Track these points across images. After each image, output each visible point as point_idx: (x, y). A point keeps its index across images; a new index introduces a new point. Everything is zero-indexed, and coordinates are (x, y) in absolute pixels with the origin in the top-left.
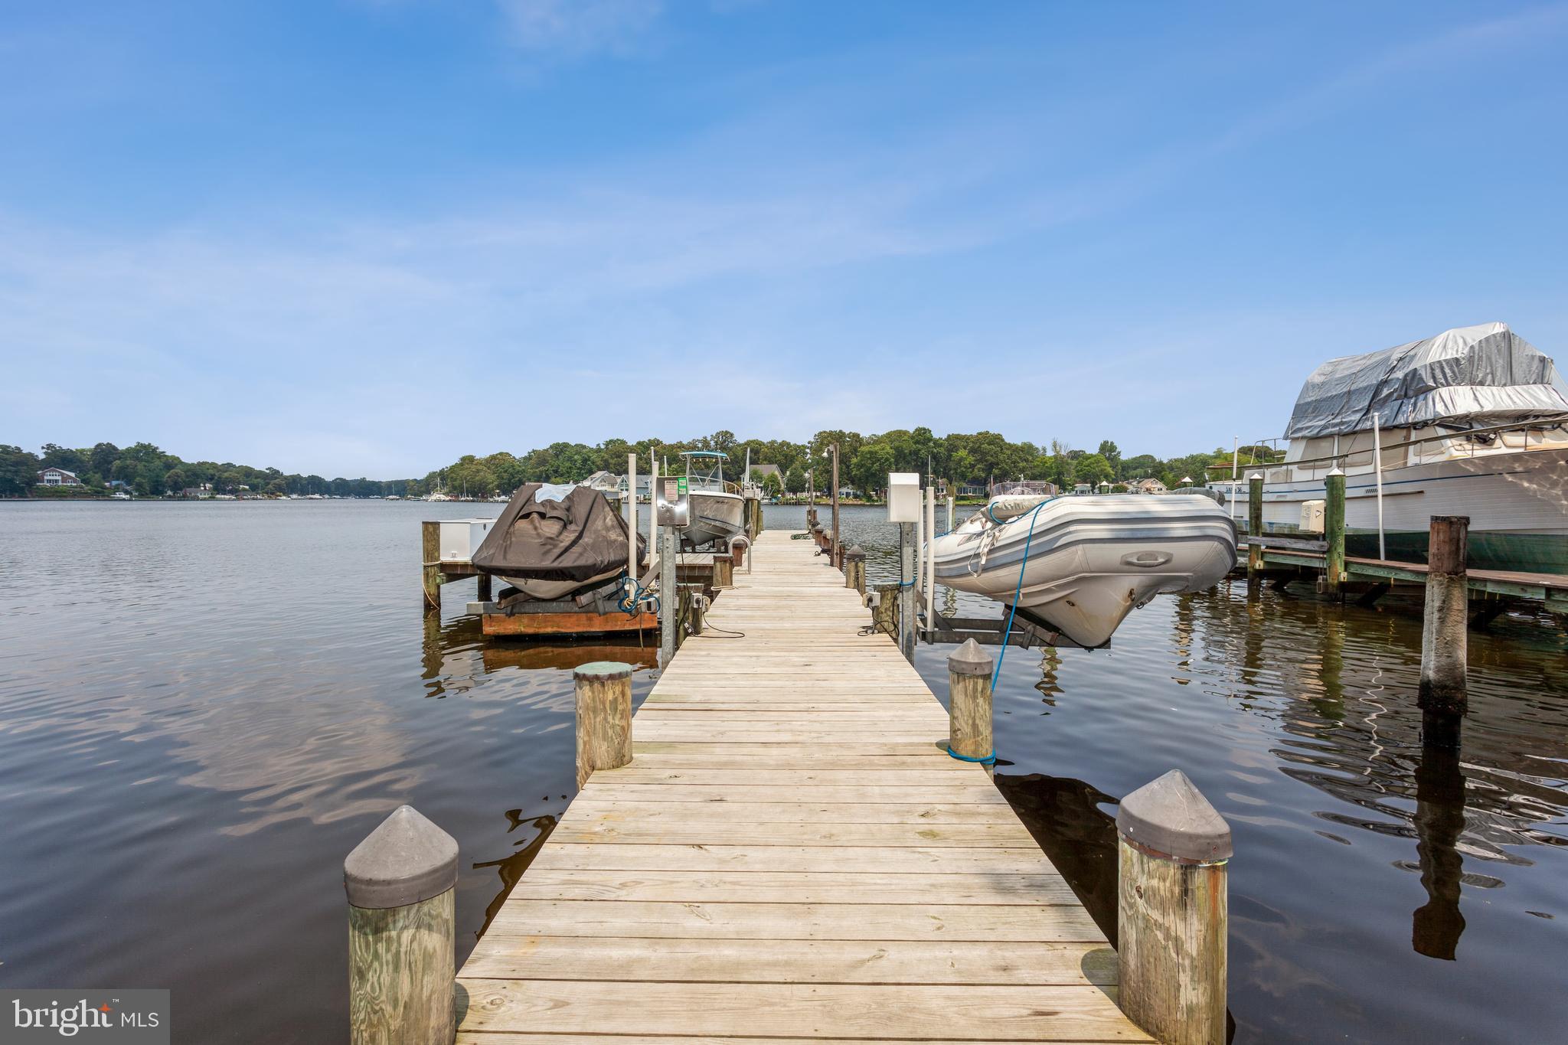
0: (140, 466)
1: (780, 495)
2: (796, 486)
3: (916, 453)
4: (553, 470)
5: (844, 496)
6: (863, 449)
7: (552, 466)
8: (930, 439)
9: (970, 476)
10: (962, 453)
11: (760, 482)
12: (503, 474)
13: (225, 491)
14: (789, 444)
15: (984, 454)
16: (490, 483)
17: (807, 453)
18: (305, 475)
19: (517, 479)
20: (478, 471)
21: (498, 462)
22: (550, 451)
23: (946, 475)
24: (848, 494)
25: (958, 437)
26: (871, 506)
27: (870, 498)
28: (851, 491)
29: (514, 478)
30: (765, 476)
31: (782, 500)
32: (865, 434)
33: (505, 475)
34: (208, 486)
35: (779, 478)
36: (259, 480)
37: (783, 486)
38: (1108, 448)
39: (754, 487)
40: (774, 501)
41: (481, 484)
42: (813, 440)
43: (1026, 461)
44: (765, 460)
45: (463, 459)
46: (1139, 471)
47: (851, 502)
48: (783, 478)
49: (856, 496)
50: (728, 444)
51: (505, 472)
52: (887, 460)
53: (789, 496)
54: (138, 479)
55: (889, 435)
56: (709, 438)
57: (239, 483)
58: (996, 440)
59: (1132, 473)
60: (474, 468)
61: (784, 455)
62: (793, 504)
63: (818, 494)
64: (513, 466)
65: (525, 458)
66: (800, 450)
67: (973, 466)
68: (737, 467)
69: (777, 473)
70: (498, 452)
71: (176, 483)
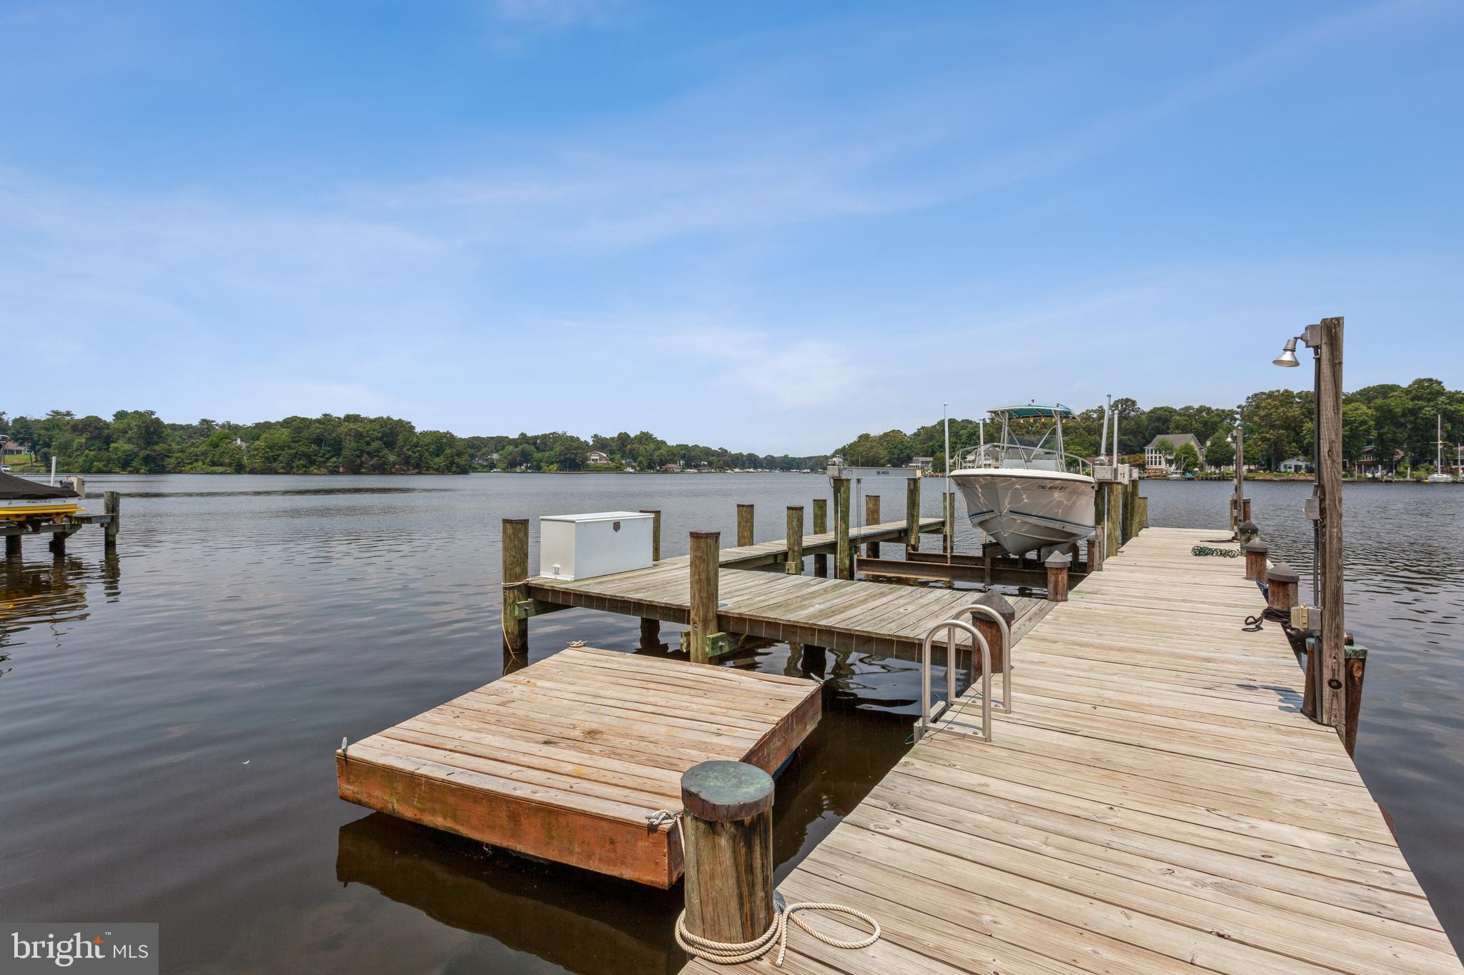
0: (642, 448)
1: (1196, 469)
2: (1220, 457)
4: (939, 445)
5: (1293, 470)
7: (938, 442)
11: (1170, 454)
12: (894, 450)
13: (691, 465)
14: (1209, 409)
16: (881, 459)
17: (1236, 420)
18: (745, 453)
19: (906, 454)
20: (872, 447)
21: (891, 439)
22: (938, 427)
24: (1297, 468)
28: (1303, 464)
29: (903, 453)
30: (1177, 447)
31: (1201, 474)
33: (896, 451)
34: (682, 462)
35: (1196, 449)
36: (713, 458)
37: (1201, 459)
39: (1163, 459)
40: (1188, 475)
41: (873, 459)
42: (1244, 404)
44: (1177, 428)
45: (860, 437)
47: (1302, 478)
48: (1201, 449)
50: (1129, 413)
51: (895, 448)
52: (1364, 422)
53: (1210, 470)
54: (640, 458)
57: (701, 460)
60: (868, 445)
61: (1202, 423)
62: (1215, 479)
63: (1252, 467)
64: (902, 442)
65: (915, 434)
66: (1226, 415)
68: (1139, 438)
69: (1193, 443)
70: (891, 430)
71: (661, 460)
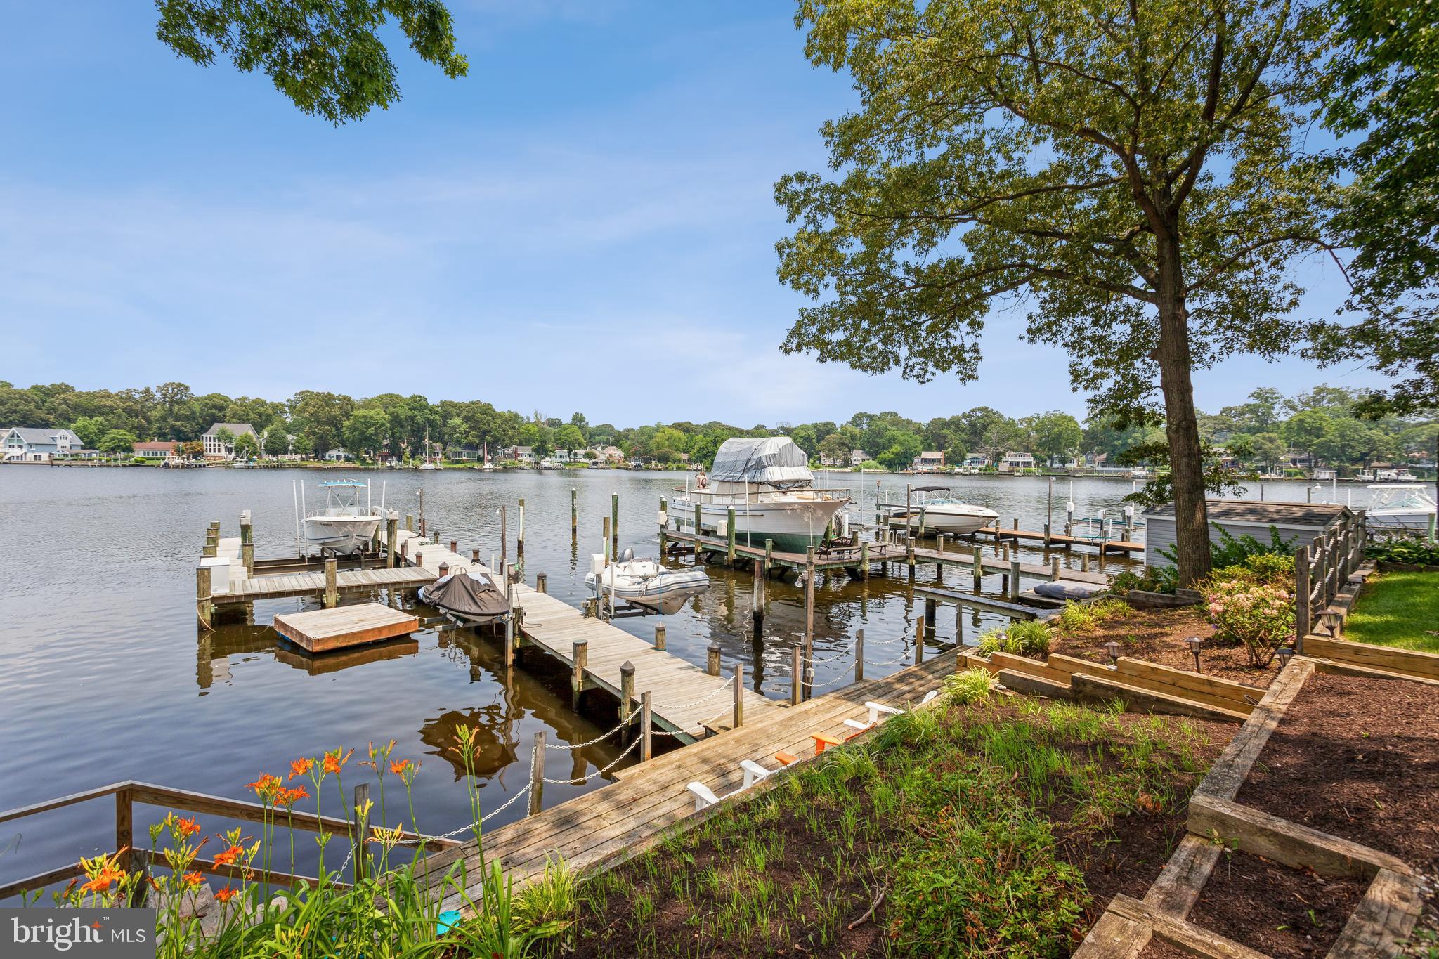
1: (257, 458)
2: (276, 448)
3: (412, 418)
5: (335, 459)
6: (356, 413)
8: (426, 407)
9: (464, 441)
10: (456, 421)
11: (230, 443)
15: (477, 422)
17: (286, 412)
23: (441, 440)
24: (338, 458)
25: (451, 404)
26: (366, 469)
27: (363, 461)
28: (342, 454)
30: (236, 436)
31: (261, 463)
32: (356, 397)
35: (255, 439)
37: (260, 448)
38: (578, 419)
39: (222, 448)
40: (251, 464)
42: (293, 399)
43: (514, 428)
44: (234, 417)
46: (603, 438)
47: (342, 466)
48: (259, 439)
49: (348, 459)
50: (181, 398)
52: (383, 425)
53: (268, 458)
55: (380, 398)
56: (153, 390)
58: (487, 410)
59: (598, 439)
61: (259, 415)
62: (274, 467)
63: (304, 457)
66: (279, 409)
67: (467, 433)
68: (195, 425)
69: (251, 433)
